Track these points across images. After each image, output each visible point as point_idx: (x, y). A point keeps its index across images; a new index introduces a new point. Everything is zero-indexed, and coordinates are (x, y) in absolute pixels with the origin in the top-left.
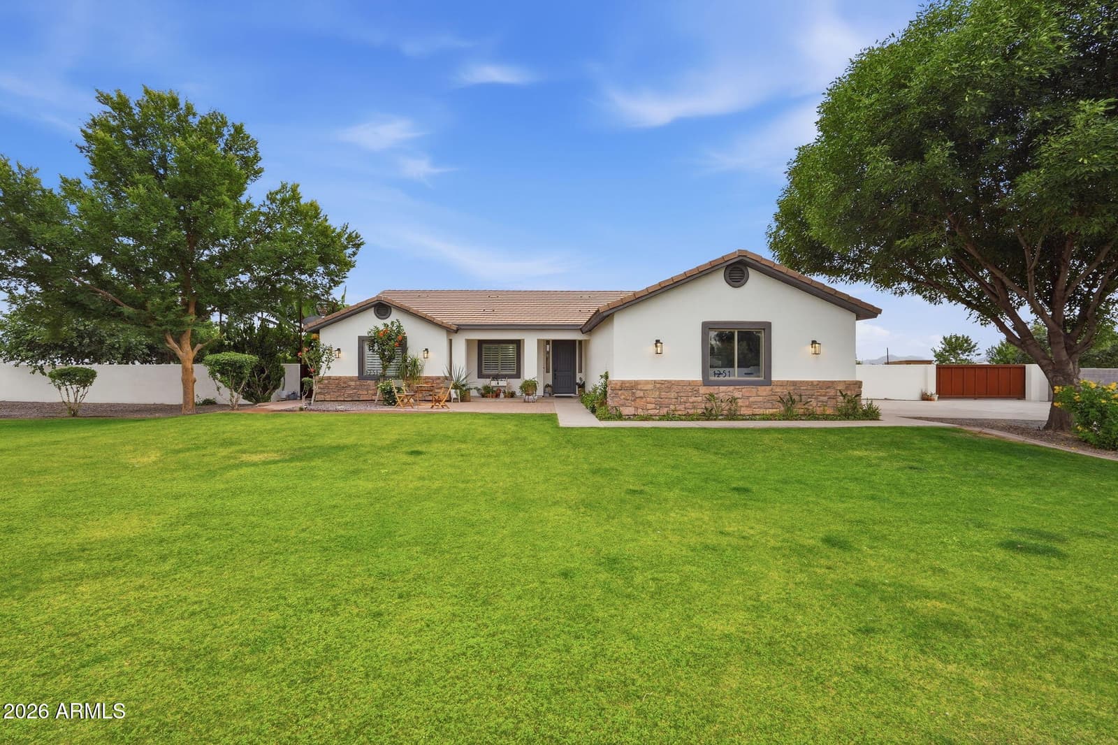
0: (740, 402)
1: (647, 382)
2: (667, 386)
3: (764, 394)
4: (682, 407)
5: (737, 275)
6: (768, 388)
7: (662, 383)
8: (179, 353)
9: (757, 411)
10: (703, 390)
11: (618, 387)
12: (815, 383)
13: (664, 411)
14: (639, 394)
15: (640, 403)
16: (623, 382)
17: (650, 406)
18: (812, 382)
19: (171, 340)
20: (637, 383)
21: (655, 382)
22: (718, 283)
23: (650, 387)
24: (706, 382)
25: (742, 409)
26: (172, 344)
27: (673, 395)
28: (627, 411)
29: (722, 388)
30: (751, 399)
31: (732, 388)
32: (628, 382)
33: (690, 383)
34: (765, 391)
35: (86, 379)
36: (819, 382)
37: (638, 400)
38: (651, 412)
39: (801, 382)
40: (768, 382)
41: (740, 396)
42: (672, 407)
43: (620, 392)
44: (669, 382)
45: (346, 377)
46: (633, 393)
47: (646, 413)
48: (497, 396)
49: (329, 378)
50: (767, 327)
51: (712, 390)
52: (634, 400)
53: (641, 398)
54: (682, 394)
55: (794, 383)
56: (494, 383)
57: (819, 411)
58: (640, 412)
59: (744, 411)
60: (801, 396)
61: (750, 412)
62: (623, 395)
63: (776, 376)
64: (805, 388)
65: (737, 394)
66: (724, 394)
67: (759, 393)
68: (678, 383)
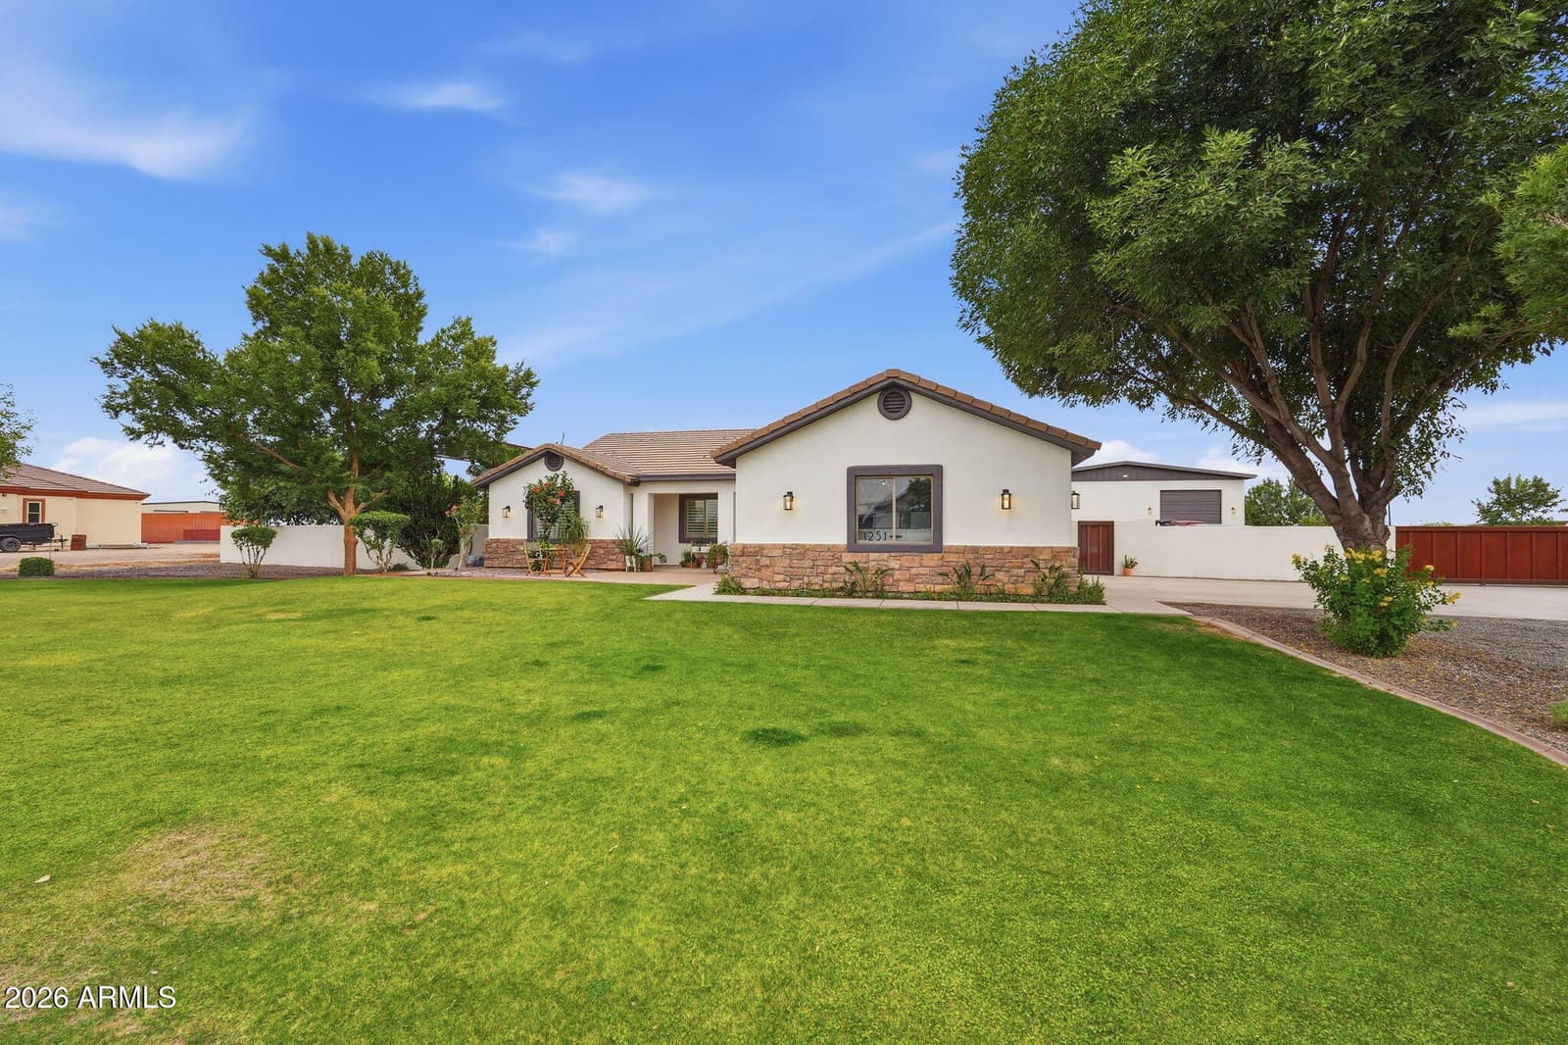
0: (897, 575)
1: (774, 547)
2: (800, 552)
3: (932, 564)
4: (818, 580)
5: (894, 404)
6: (940, 555)
7: (794, 547)
8: (342, 512)
9: (921, 588)
10: (847, 558)
11: (737, 553)
12: (1006, 550)
13: (796, 584)
14: (765, 561)
15: (766, 573)
16: (744, 547)
17: (778, 578)
18: (1002, 548)
19: (333, 498)
20: (762, 547)
21: (784, 546)
22: (870, 414)
23: (778, 552)
24: (852, 547)
25: (901, 584)
26: (334, 502)
27: (807, 563)
28: (748, 583)
29: (873, 556)
30: (913, 571)
31: (885, 555)
32: (751, 546)
33: (829, 548)
34: (932, 560)
35: (265, 539)
36: (1012, 548)
37: (763, 570)
38: (780, 585)
39: (987, 549)
40: (937, 547)
41: (897, 567)
42: (806, 579)
43: (741, 559)
44: (803, 546)
45: (515, 540)
46: (758, 561)
47: (773, 586)
48: (699, 565)
49: (497, 541)
50: (937, 471)
51: (859, 557)
52: (759, 570)
53: (767, 566)
54: (818, 563)
55: (975, 550)
56: (695, 550)
57: (1010, 588)
58: (766, 585)
59: (904, 587)
60: (983, 567)
61: (912, 589)
62: (745, 562)
63: (950, 539)
64: (990, 556)
65: (894, 564)
66: (874, 563)
67: (925, 563)
68: (815, 548)
